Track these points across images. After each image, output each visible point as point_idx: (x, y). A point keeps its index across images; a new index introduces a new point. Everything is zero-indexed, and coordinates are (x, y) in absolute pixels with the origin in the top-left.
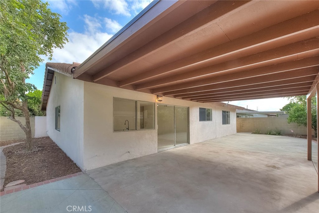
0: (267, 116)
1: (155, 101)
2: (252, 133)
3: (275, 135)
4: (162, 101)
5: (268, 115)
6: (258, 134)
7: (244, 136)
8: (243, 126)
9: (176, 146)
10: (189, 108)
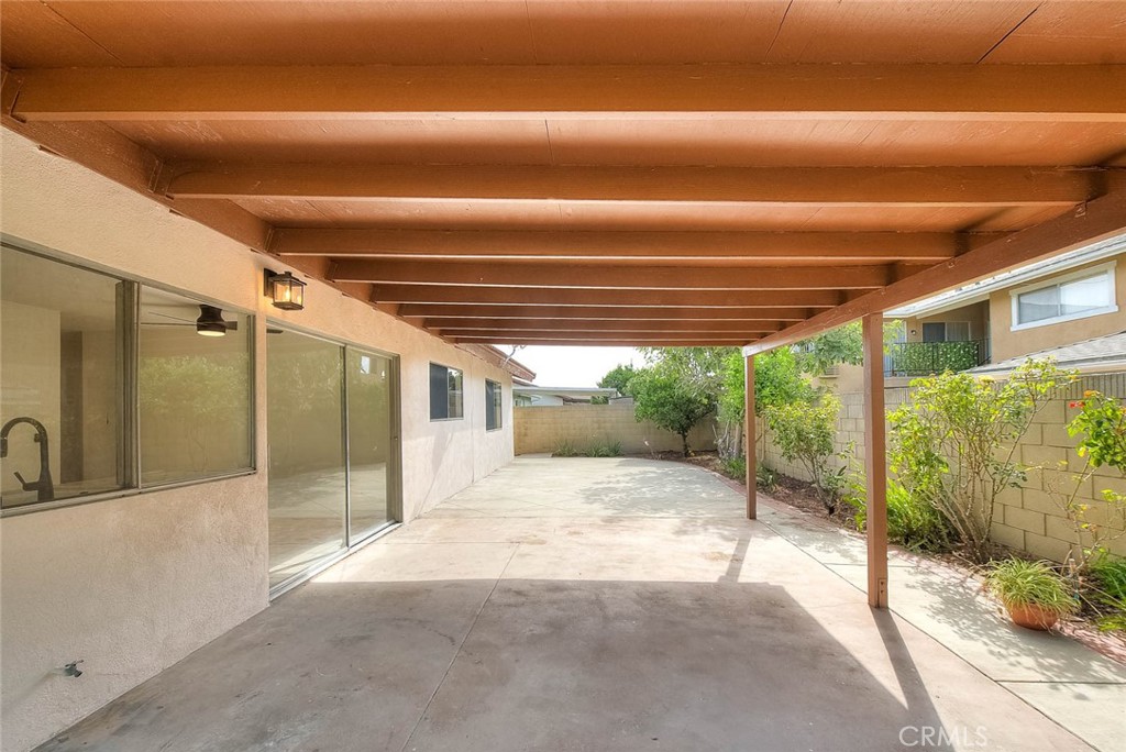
0: (560, 403)
1: (257, 304)
2: (553, 456)
3: (607, 456)
4: (300, 307)
5: (566, 400)
6: (570, 456)
7: (543, 465)
8: (526, 435)
9: (351, 544)
10: (397, 358)
